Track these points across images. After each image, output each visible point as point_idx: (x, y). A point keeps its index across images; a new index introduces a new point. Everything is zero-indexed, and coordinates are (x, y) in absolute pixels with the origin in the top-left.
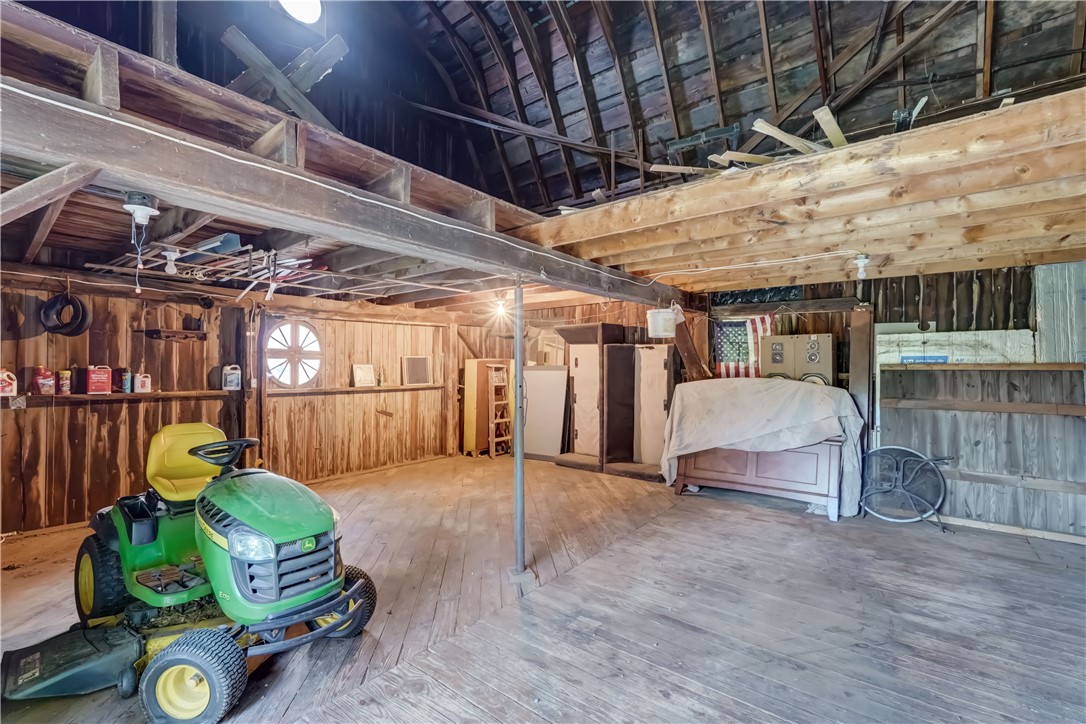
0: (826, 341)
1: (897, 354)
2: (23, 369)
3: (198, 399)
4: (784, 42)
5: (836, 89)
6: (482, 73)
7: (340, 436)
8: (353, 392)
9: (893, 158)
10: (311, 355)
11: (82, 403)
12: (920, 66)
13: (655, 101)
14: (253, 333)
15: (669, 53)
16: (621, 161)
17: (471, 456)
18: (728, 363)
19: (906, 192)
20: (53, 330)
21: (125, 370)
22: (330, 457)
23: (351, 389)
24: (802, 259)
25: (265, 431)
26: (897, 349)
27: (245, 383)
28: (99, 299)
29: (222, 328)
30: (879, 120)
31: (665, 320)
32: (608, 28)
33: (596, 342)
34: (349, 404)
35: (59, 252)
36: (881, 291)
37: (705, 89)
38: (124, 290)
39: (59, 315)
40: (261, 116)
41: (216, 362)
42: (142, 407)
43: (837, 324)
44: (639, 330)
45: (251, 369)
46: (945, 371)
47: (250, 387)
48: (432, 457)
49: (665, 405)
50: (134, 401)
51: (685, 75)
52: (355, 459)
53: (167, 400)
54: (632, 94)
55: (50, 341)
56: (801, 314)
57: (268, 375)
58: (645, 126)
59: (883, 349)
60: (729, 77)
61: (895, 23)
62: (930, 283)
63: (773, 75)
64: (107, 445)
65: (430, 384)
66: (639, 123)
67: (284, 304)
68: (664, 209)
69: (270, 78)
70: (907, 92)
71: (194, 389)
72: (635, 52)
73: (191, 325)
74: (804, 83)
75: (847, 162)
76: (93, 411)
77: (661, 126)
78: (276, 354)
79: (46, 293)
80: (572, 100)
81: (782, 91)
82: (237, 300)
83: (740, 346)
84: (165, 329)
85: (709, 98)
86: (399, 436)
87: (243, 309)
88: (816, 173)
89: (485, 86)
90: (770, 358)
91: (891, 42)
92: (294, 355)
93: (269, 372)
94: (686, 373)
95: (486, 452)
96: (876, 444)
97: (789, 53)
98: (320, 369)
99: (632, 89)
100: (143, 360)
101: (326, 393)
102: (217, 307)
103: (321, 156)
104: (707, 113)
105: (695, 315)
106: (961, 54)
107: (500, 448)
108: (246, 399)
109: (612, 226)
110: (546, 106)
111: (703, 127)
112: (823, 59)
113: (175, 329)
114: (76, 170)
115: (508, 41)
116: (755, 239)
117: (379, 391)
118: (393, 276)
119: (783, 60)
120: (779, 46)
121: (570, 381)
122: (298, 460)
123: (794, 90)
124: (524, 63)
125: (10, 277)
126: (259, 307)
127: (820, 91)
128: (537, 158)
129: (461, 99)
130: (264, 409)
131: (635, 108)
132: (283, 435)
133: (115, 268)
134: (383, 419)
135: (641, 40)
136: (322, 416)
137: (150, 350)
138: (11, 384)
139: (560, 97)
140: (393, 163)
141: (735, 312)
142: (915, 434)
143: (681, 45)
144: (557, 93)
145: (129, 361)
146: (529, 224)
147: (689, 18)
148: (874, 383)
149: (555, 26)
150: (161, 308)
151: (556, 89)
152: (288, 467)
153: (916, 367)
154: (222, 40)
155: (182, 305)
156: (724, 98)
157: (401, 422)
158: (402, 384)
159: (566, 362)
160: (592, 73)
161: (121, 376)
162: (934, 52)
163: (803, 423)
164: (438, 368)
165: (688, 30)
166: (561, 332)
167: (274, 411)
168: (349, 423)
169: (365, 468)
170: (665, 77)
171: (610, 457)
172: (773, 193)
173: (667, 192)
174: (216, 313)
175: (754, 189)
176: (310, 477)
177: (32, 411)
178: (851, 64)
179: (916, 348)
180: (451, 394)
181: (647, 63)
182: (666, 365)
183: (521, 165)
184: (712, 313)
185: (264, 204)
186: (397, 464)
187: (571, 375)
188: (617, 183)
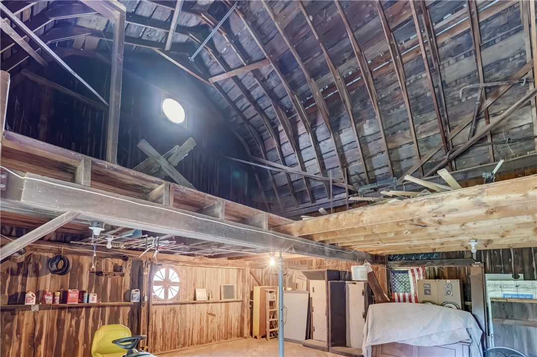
0: (456, 284)
1: (501, 292)
2: (39, 291)
3: (119, 306)
4: (422, 124)
5: (453, 147)
6: (263, 141)
7: (188, 327)
8: (195, 303)
9: (484, 197)
10: (175, 284)
11: (64, 308)
12: (501, 135)
13: (353, 153)
14: (146, 273)
15: (359, 131)
16: (336, 184)
17: (257, 338)
18: (399, 292)
19: (495, 211)
20: (54, 272)
21: (85, 292)
22: (183, 338)
23: (194, 302)
24: (438, 241)
25: (150, 323)
26: (500, 289)
27: (142, 298)
28: (75, 257)
29: (132, 270)
30: (479, 163)
31: (361, 271)
32: (327, 119)
33: (324, 279)
34: (193, 309)
35: (59, 234)
36: (488, 256)
37: (380, 148)
38: (87, 252)
39: (57, 265)
40: (153, 182)
41: (128, 288)
42: (92, 310)
43: (462, 273)
44: (348, 273)
45: (145, 291)
46: (532, 303)
47: (144, 301)
48: (236, 338)
49: (363, 316)
50: (88, 307)
51: (368, 141)
52: (195, 339)
53: (104, 307)
54: (341, 151)
55: (52, 277)
56: (440, 267)
57: (153, 294)
58: (348, 166)
59: (491, 289)
60: (392, 142)
61: (483, 113)
62: (517, 252)
63: (417, 140)
64: (74, 329)
65: (235, 299)
66: (345, 165)
67: (162, 258)
68: (357, 220)
69: (159, 161)
70: (494, 148)
71: (117, 301)
72: (341, 130)
73: (117, 269)
74: (434, 144)
75: (458, 198)
76: (69, 312)
77: (356, 167)
78: (157, 283)
79: (52, 254)
80: (309, 154)
81: (422, 148)
82: (140, 257)
83: (405, 284)
84: (105, 271)
85: (382, 152)
86: (219, 326)
87: (142, 261)
88: (441, 204)
89: (264, 147)
90: (424, 292)
91: (482, 123)
92: (166, 284)
93: (154, 293)
94: (374, 298)
95: (264, 336)
96: (492, 345)
97: (425, 129)
98: (179, 291)
99: (340, 149)
100: (94, 287)
101: (182, 304)
102: (130, 260)
103: (181, 197)
104: (381, 160)
105: (378, 266)
106: (524, 128)
107: (272, 334)
108: (142, 307)
109: (330, 227)
110: (295, 157)
111: (379, 166)
112: (444, 132)
113: (109, 271)
114: (69, 215)
115: (276, 126)
116: (409, 233)
117: (209, 303)
118: (216, 247)
119: (421, 133)
120: (419, 126)
121: (310, 299)
122: (166, 339)
123: (429, 148)
124: (284, 136)
125: (37, 247)
126: (150, 260)
127: (443, 148)
128: (291, 183)
129: (252, 154)
130: (150, 312)
131: (342, 157)
132: (160, 326)
133: (83, 243)
134: (210, 317)
135: (344, 124)
136: (179, 316)
137: (98, 281)
138: (33, 299)
139: (302, 152)
140: (216, 199)
141: (402, 265)
142: (516, 340)
143: (366, 126)
144: (301, 150)
145: (87, 287)
146: (286, 224)
147: (369, 113)
148: (487, 308)
149: (299, 118)
150: (104, 261)
151: (301, 149)
152: (161, 342)
153: (513, 301)
154: (138, 146)
155: (114, 259)
156: (390, 152)
157: (219, 319)
158: (221, 299)
159: (308, 289)
160: (319, 141)
161: (83, 294)
162: (508, 127)
163: (445, 331)
164: (239, 291)
165: (370, 119)
166: (305, 273)
167: (156, 313)
168: (193, 319)
169: (200, 344)
170: (358, 142)
171: (333, 343)
172: (417, 213)
173: (359, 211)
174: (129, 263)
175: (406, 210)
176: (172, 348)
177: (41, 311)
178: (461, 134)
179: (512, 289)
180: (246, 305)
181: (348, 136)
182: (363, 293)
183: (283, 186)
184: (389, 265)
185: (154, 225)
186: (217, 342)
187: (310, 296)
188: (334, 195)
